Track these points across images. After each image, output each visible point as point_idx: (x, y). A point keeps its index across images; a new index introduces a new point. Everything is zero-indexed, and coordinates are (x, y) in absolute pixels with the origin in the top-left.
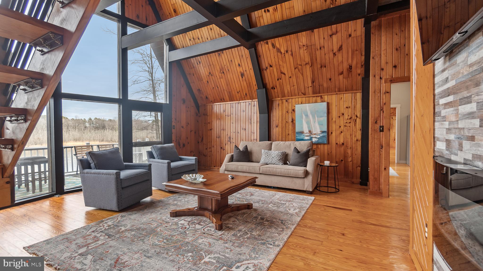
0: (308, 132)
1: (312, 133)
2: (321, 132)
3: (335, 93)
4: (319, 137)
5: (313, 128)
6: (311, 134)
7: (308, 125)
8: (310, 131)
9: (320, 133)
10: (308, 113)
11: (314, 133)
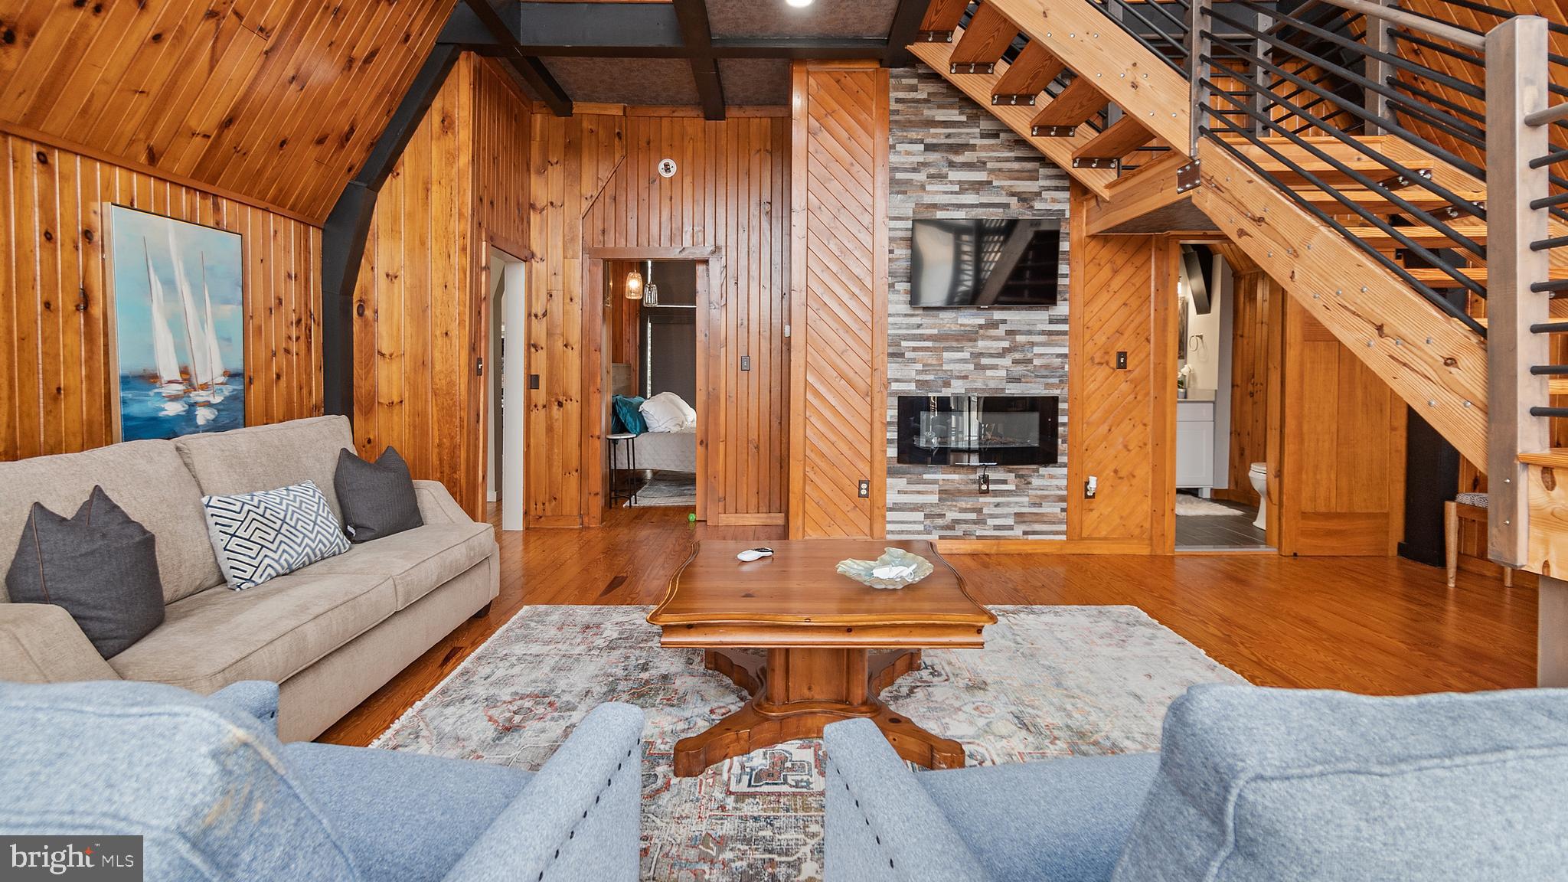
0: (178, 377)
1: (194, 381)
2: (225, 374)
3: (263, 205)
4: (218, 399)
5: (198, 356)
6: (191, 385)
7: (174, 337)
8: (184, 371)
9: (222, 379)
10: (177, 273)
11: (201, 380)
